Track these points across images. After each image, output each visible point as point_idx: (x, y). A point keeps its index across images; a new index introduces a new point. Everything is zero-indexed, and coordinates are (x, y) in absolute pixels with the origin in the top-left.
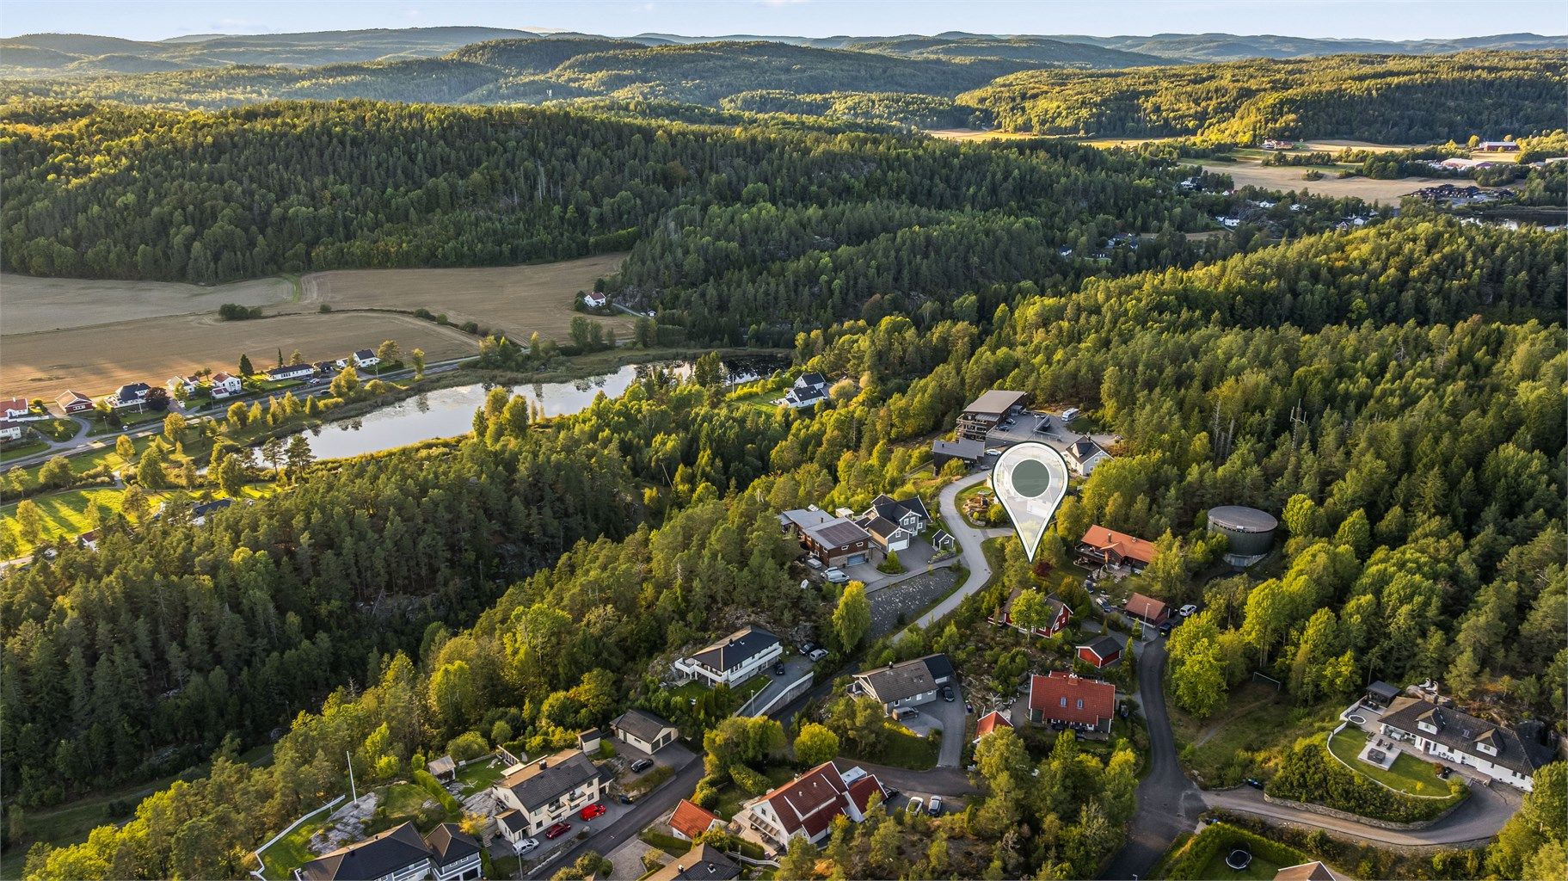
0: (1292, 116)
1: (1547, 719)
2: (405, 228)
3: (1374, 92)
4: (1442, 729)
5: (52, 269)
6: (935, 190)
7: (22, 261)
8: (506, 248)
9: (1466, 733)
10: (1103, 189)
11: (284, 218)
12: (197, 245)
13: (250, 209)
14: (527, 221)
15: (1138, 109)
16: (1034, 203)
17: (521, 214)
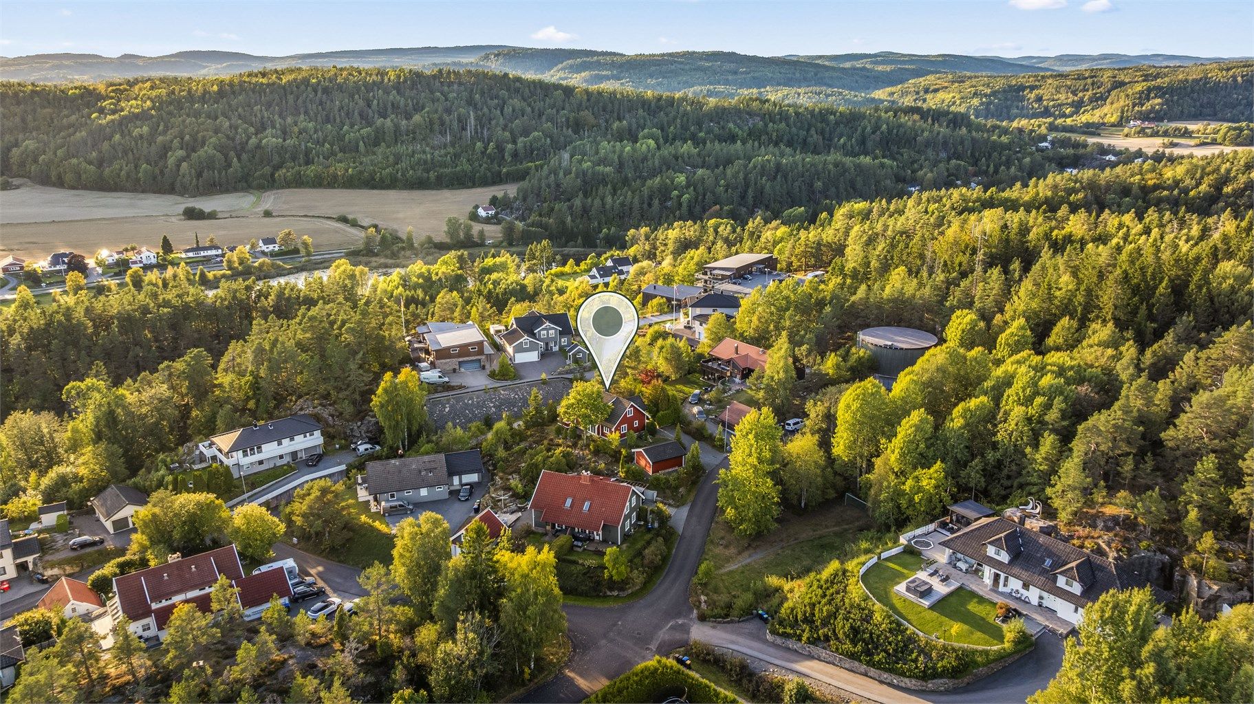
0: (1159, 101)
1: (1175, 551)
2: (354, 158)
3: (1239, 79)
4: (1016, 556)
5: (80, 184)
6: (809, 139)
7: (60, 177)
8: (432, 175)
9: (1048, 562)
10: (962, 143)
11: (258, 147)
12: (184, 165)
13: (233, 140)
14: (455, 155)
15: (1023, 99)
16: (898, 153)
17: (451, 150)
